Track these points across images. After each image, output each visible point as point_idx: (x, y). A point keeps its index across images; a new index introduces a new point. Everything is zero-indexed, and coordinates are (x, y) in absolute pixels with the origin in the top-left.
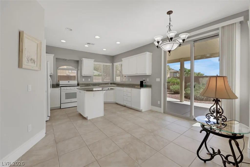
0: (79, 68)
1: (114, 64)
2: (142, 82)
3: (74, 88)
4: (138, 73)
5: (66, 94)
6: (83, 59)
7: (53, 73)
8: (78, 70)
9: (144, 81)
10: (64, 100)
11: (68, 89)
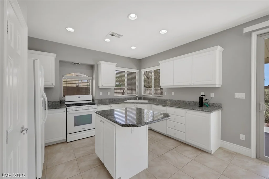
0: (94, 76)
1: (142, 70)
2: (201, 99)
3: (87, 108)
4: (194, 84)
5: (75, 117)
6: (101, 62)
7: (54, 84)
8: (93, 78)
9: (203, 97)
10: (72, 128)
11: (78, 109)
